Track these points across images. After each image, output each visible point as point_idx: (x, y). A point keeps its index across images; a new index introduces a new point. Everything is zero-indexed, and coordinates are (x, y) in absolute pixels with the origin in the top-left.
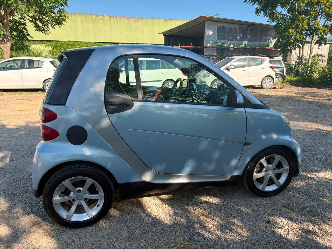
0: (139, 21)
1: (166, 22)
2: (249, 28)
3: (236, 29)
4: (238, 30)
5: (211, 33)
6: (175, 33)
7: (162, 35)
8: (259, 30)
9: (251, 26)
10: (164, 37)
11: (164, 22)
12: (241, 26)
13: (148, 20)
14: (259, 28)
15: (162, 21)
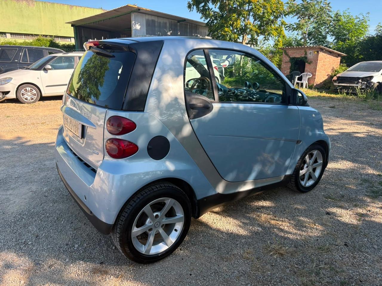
0: (34, 5)
1: (71, 8)
2: (178, 24)
3: (166, 23)
4: (168, 25)
5: (138, 27)
6: (89, 23)
7: (71, 25)
8: (188, 26)
9: (181, 21)
10: (73, 27)
11: (69, 8)
12: (170, 20)
13: (46, 4)
14: (188, 24)
15: (66, 7)
